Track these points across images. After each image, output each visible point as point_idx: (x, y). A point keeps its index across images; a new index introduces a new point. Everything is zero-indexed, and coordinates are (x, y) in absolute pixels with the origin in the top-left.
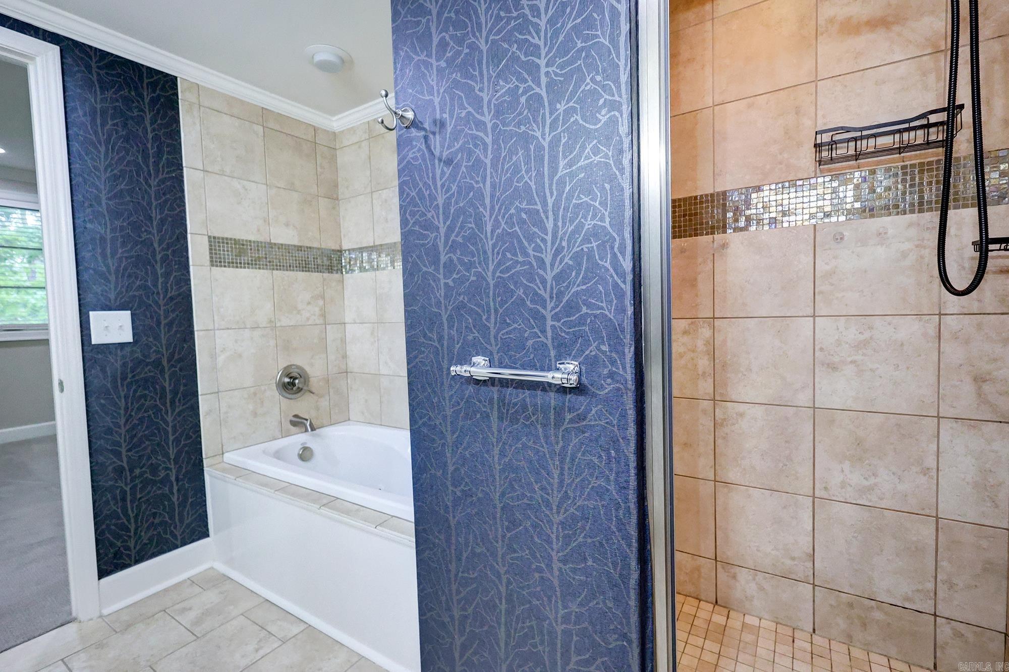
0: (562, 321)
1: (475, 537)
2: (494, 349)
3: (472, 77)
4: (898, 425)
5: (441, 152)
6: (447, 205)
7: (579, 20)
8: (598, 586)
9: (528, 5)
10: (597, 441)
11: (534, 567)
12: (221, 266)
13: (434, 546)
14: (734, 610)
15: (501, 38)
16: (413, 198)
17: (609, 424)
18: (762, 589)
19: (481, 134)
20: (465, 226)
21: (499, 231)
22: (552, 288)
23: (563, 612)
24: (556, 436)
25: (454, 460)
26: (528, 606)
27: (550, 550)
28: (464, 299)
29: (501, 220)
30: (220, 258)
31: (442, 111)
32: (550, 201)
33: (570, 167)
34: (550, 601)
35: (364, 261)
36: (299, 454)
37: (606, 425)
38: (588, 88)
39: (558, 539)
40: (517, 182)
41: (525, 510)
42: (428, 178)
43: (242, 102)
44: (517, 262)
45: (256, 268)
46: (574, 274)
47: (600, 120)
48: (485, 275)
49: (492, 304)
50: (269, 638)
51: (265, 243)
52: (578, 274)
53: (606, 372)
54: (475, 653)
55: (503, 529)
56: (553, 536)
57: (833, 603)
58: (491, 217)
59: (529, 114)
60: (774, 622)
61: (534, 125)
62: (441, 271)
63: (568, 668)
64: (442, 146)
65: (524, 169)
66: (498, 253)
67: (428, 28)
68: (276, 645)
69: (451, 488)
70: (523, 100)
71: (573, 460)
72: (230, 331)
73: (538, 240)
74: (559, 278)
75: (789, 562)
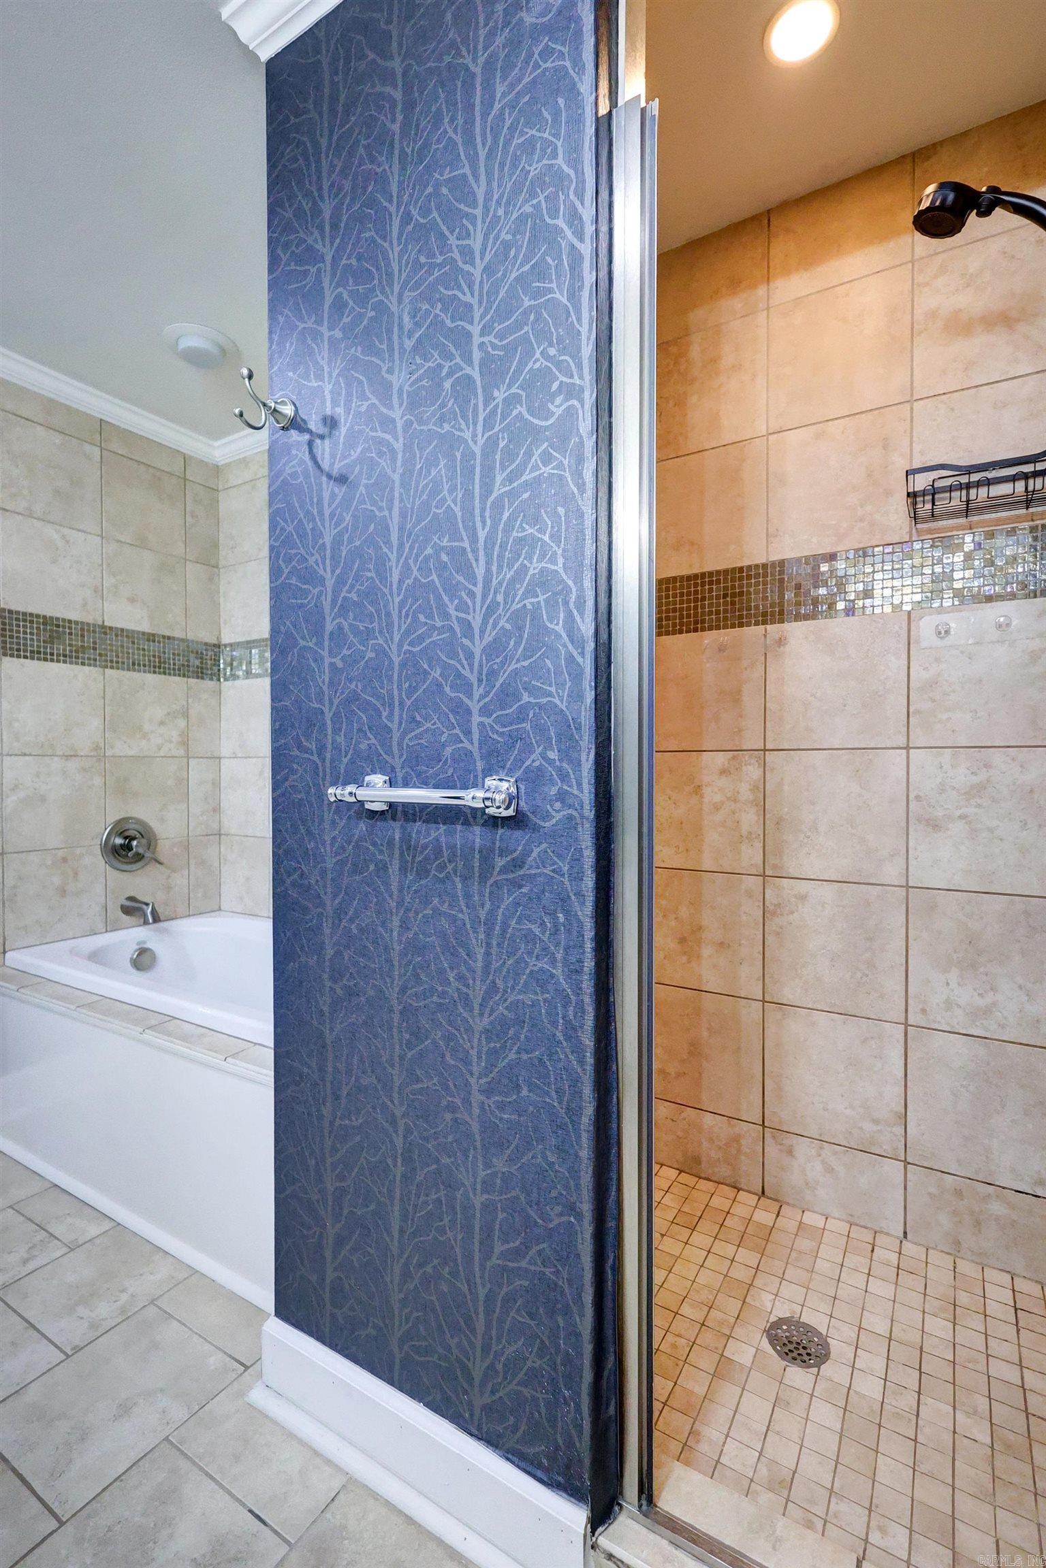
0: (494, 715)
1: (361, 1060)
2: (397, 763)
3: (378, 353)
4: (1027, 914)
5: (332, 464)
6: (337, 542)
7: (527, 268)
8: (536, 1129)
9: (457, 246)
10: (539, 899)
11: (444, 1103)
12: (19, 656)
13: (301, 1077)
14: (788, 1204)
15: (420, 294)
16: (290, 535)
17: (557, 873)
18: (830, 1170)
19: (388, 437)
20: (362, 576)
21: (409, 581)
22: (481, 666)
23: (484, 1173)
24: (481, 894)
25: (335, 938)
26: (434, 1167)
27: (468, 1077)
28: (357, 686)
29: (412, 564)
30: (18, 644)
31: (335, 403)
32: (482, 535)
33: (511, 482)
34: (467, 1157)
35: (253, 661)
36: (131, 959)
37: (552, 874)
38: (537, 365)
39: (479, 1058)
40: (437, 507)
41: (433, 1013)
42: (312, 505)
43: (68, 409)
44: (434, 627)
45: (77, 663)
46: (512, 643)
47: (553, 413)
48: (387, 648)
49: (396, 692)
50: (49, 1242)
51: (94, 625)
52: (517, 644)
53: (554, 791)
54: (355, 1250)
55: (401, 1046)
56: (474, 1053)
57: (933, 1190)
58: (398, 561)
59: (455, 406)
60: (848, 1222)
61: (461, 421)
62: (326, 643)
63: (489, 1264)
64: (333, 456)
65: (446, 487)
66: (407, 615)
67: (319, 280)
68: (58, 1254)
69: (328, 984)
70: (447, 385)
71: (504, 931)
72: (27, 758)
73: (463, 594)
74: (494, 649)
75: (869, 1127)
